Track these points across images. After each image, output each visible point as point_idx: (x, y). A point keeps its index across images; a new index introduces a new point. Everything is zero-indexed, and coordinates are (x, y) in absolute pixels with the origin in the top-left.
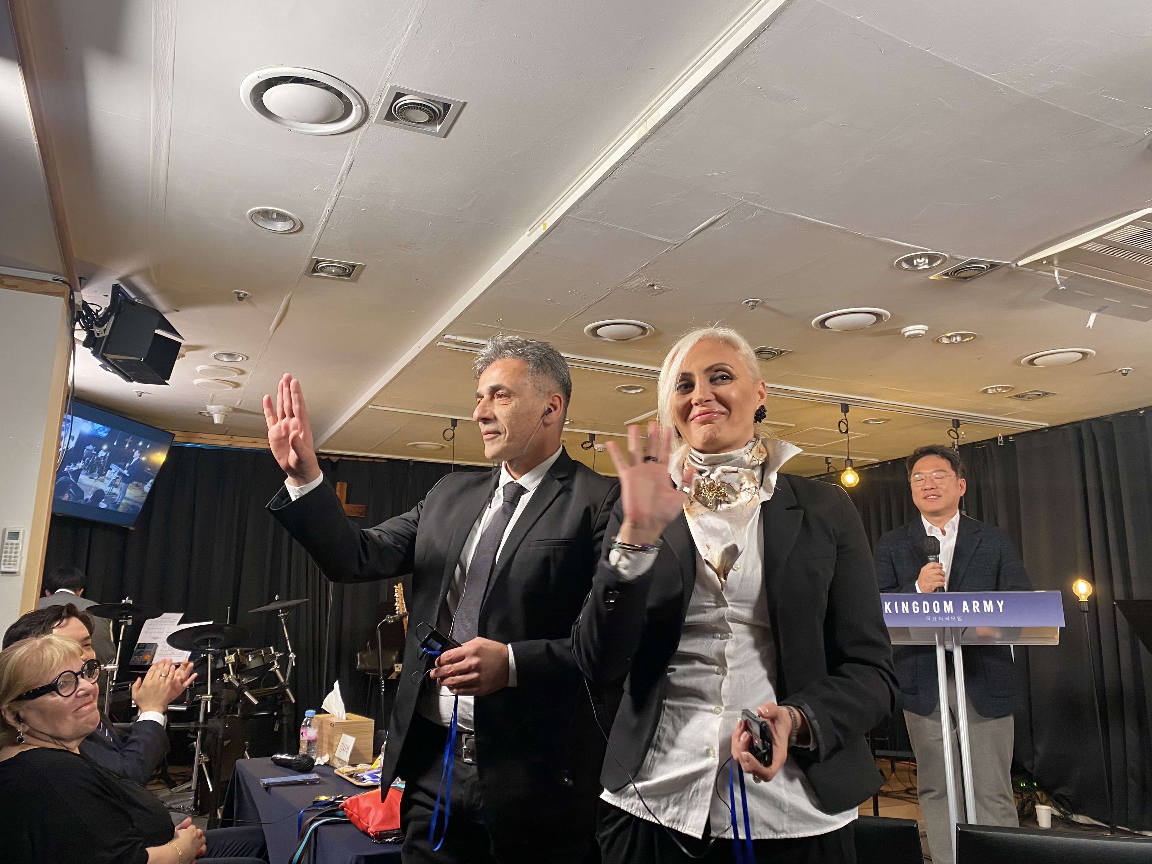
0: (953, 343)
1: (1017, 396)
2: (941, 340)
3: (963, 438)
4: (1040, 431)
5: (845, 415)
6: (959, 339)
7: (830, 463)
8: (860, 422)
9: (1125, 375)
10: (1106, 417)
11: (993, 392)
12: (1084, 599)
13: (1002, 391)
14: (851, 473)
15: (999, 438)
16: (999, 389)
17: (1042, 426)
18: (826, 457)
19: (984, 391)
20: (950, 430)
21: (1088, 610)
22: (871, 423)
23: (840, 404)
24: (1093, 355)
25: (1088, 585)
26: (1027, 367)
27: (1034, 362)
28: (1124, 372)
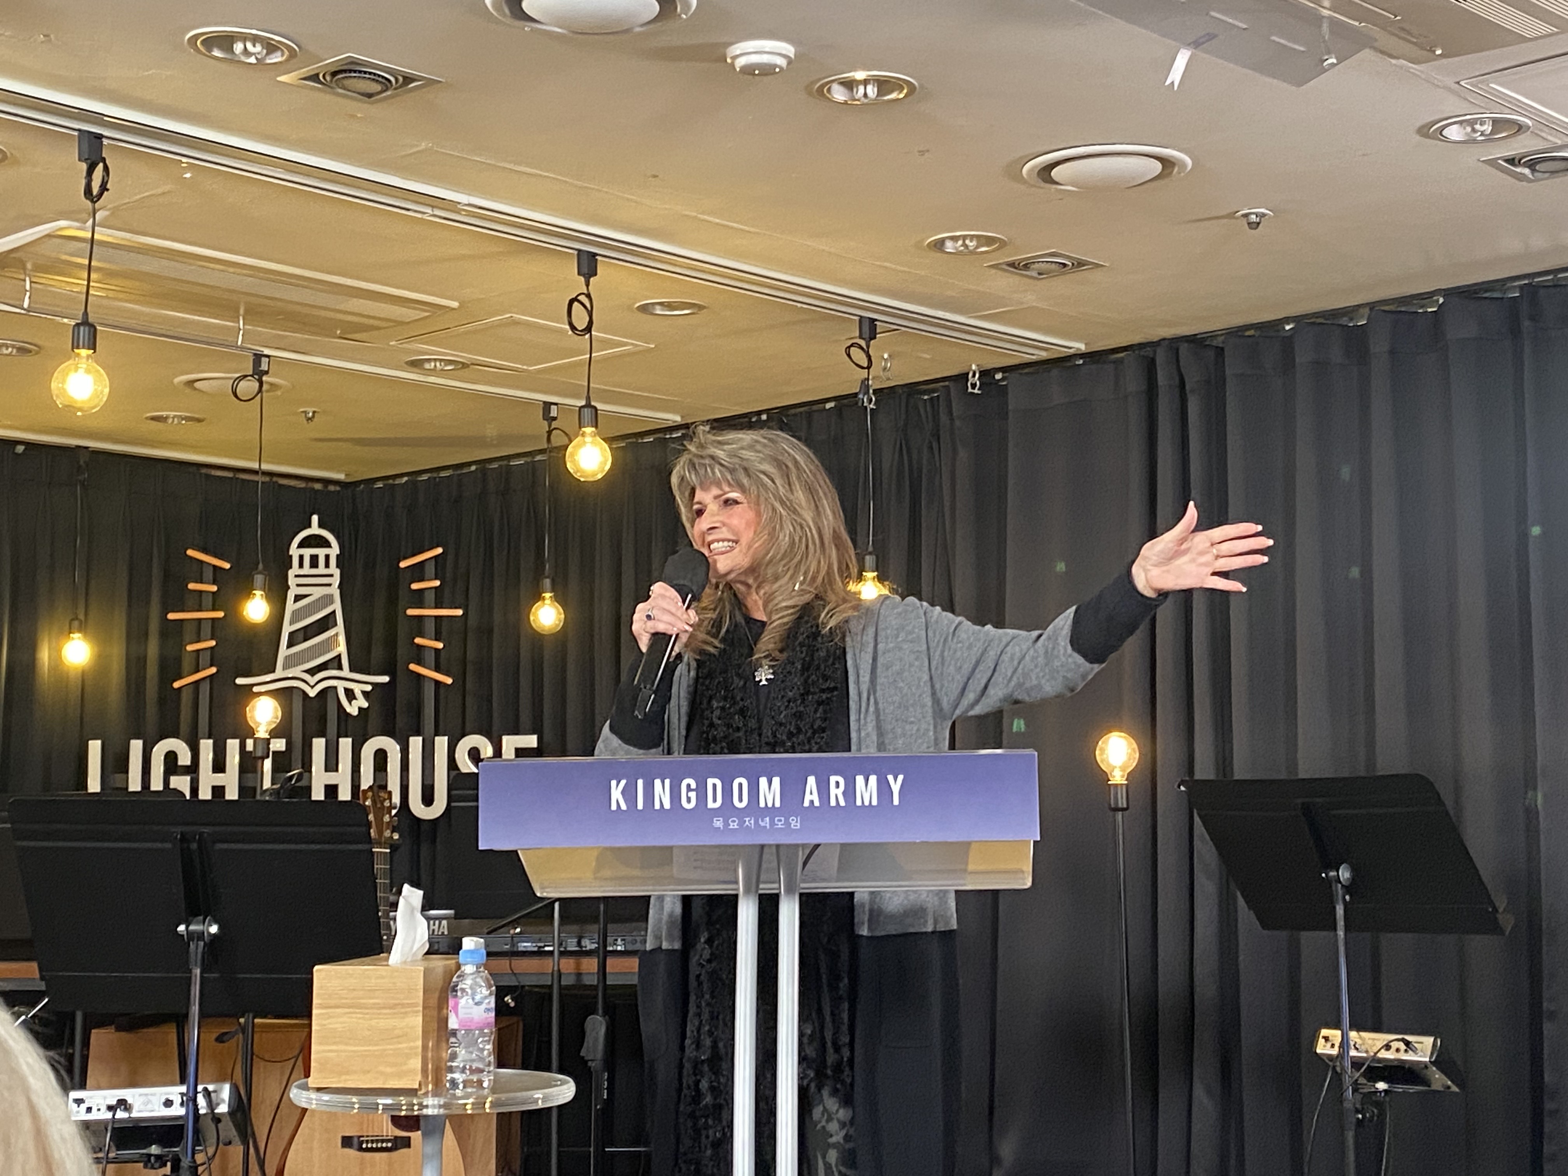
0: (859, 103)
1: (1012, 265)
2: (828, 90)
3: (884, 369)
4: (1064, 362)
5: (587, 285)
6: (872, 92)
7: (554, 419)
8: (630, 308)
9: (1254, 226)
10: (1212, 335)
11: (956, 248)
12: (1118, 778)
13: (977, 247)
14: (592, 443)
15: (970, 375)
16: (971, 241)
17: (1070, 348)
18: (545, 402)
19: (935, 245)
20: (852, 345)
21: (1125, 806)
22: (658, 312)
23: (576, 252)
24: (1186, 168)
25: (1130, 744)
26: (1034, 186)
27: (1052, 174)
28: (1253, 218)
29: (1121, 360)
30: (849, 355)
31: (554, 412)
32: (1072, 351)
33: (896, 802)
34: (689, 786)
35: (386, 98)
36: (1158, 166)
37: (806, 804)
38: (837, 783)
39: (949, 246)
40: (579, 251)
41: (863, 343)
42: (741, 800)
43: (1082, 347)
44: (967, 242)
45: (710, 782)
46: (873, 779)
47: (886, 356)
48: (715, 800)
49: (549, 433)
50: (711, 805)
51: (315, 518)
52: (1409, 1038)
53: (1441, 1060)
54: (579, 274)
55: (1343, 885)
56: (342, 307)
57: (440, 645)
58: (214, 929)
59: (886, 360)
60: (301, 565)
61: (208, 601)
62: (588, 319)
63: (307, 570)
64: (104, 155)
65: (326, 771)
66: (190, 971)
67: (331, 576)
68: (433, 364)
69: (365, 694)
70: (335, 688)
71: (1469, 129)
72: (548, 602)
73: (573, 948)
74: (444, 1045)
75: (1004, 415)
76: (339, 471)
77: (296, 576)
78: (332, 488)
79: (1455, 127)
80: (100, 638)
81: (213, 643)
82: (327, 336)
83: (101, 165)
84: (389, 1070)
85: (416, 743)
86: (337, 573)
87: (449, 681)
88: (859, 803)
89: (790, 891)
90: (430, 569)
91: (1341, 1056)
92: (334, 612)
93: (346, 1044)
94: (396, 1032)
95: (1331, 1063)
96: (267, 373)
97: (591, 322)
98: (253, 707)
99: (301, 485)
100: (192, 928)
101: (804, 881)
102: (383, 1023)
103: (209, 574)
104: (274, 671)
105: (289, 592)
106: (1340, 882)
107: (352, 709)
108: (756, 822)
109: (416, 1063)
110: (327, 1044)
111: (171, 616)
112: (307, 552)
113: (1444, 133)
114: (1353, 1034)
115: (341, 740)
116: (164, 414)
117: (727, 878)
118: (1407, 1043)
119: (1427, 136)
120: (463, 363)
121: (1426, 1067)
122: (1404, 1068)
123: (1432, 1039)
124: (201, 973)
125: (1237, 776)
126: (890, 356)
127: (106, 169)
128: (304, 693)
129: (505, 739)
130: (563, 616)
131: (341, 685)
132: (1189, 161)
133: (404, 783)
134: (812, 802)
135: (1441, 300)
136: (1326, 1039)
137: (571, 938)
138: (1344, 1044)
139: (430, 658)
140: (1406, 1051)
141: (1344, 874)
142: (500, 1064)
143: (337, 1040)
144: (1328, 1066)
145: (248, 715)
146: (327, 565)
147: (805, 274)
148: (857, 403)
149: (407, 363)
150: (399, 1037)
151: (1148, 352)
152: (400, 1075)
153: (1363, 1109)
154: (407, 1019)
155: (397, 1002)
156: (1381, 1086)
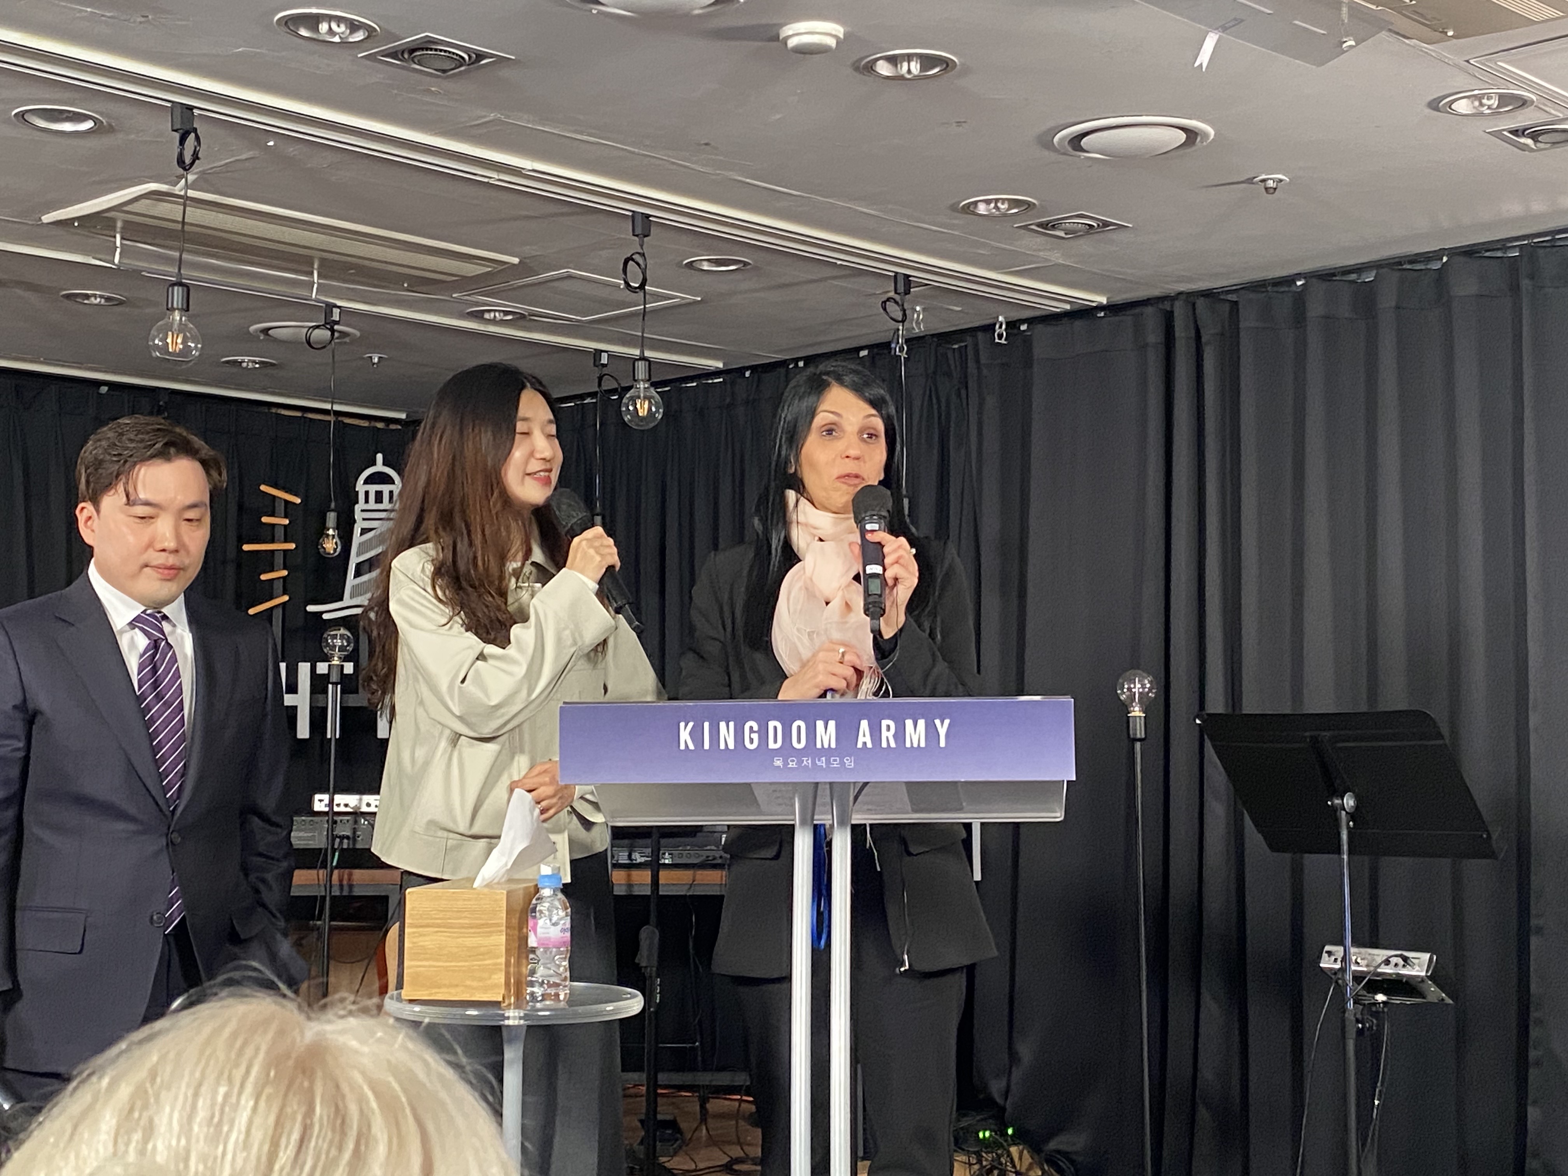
0: (902, 78)
1: (1040, 225)
2: (875, 66)
3: (916, 321)
4: (1085, 313)
5: (642, 246)
6: (915, 67)
9: (1272, 191)
10: (1225, 290)
12: (1137, 710)
13: (1008, 209)
16: (1003, 204)
17: (1093, 302)
18: (595, 350)
19: (969, 208)
23: (630, 214)
24: (1209, 136)
26: (1065, 154)
27: (1082, 143)
28: (1270, 184)
29: (1141, 313)
30: (885, 309)
31: (604, 359)
32: (1094, 304)
33: (942, 744)
34: (751, 728)
35: (459, 74)
36: (1183, 136)
37: (860, 745)
38: (888, 727)
39: (982, 209)
40: (633, 211)
41: (897, 297)
42: (799, 741)
43: (1103, 300)
44: (999, 205)
45: (772, 724)
46: (921, 723)
47: (919, 309)
48: (775, 741)
49: (600, 379)
50: (772, 745)
51: (380, 457)
52: (1406, 954)
53: (1435, 976)
54: (633, 234)
55: (1347, 813)
56: (412, 263)
59: (919, 313)
60: (367, 501)
61: (280, 533)
62: (642, 277)
63: (372, 505)
64: (195, 126)
68: (493, 315)
71: (1477, 103)
74: (524, 961)
75: (1029, 365)
77: (363, 511)
78: (393, 427)
79: (1464, 101)
81: (285, 573)
82: (395, 289)
83: (193, 135)
84: (475, 984)
89: (842, 823)
91: (1343, 970)
93: (436, 960)
94: (482, 949)
95: (1333, 977)
96: (337, 323)
97: (644, 281)
99: (365, 423)
102: (470, 942)
103: (280, 508)
104: (341, 599)
105: (356, 526)
106: (1344, 809)
108: (814, 763)
109: (500, 978)
111: (246, 547)
112: (373, 488)
113: (1453, 107)
114: (1353, 950)
116: (239, 359)
118: (1405, 959)
119: (1437, 109)
120: (522, 314)
121: (1423, 981)
122: (1401, 981)
123: (1428, 955)
125: (1246, 710)
126: (922, 309)
127: (197, 138)
132: (1211, 132)
134: (865, 743)
135: (1445, 259)
136: (1329, 953)
138: (1346, 958)
140: (1404, 966)
141: (1349, 802)
143: (428, 956)
144: (1331, 979)
146: (390, 501)
147: (843, 232)
148: (890, 351)
149: (468, 313)
150: (483, 954)
151: (1167, 306)
152: (486, 989)
153: (1363, 1019)
154: (492, 938)
155: (483, 922)
156: (1381, 997)
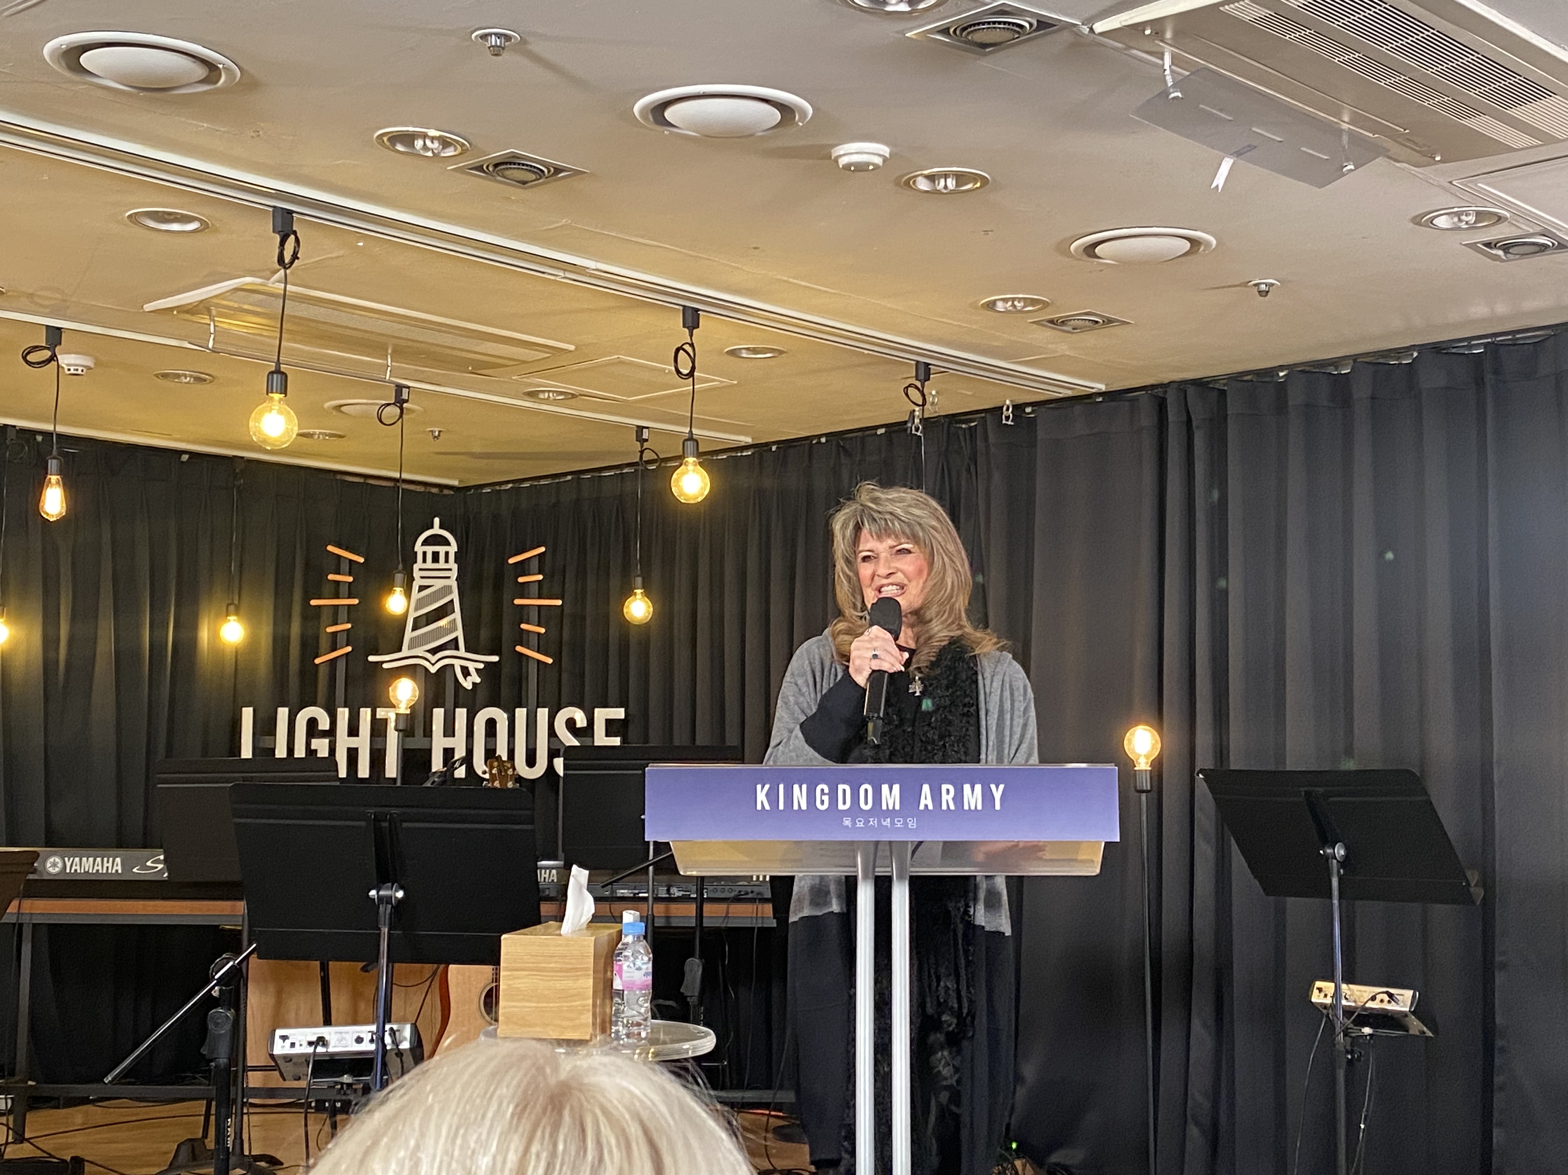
0: (939, 192)
1: (1051, 321)
2: (914, 182)
3: (933, 403)
4: (1086, 399)
5: (691, 336)
6: (951, 183)
7: (647, 440)
8: (720, 352)
9: (1264, 294)
10: (1215, 379)
11: (1006, 308)
12: (1143, 765)
13: (1024, 307)
14: (694, 471)
15: (1005, 408)
16: (1019, 302)
17: (1093, 388)
18: (638, 426)
19: (988, 306)
20: (910, 386)
21: (1149, 788)
22: (744, 355)
23: (681, 308)
24: (1211, 245)
25: (1153, 736)
26: (1080, 260)
27: (1096, 250)
28: (1263, 287)
29: (1136, 399)
30: (907, 395)
31: (645, 436)
32: (1094, 391)
33: (998, 807)
34: (822, 790)
35: (536, 185)
36: (1187, 245)
37: (922, 807)
38: (948, 791)
39: (1000, 306)
40: (684, 306)
41: (919, 384)
42: (866, 803)
43: (1102, 387)
44: (1016, 303)
45: (841, 787)
46: (978, 788)
47: (934, 392)
48: (844, 803)
49: (642, 452)
50: (841, 807)
51: (437, 521)
52: (1392, 991)
53: (1419, 1010)
54: (684, 327)
55: (1338, 861)
56: (477, 349)
57: (543, 630)
58: (400, 894)
59: (934, 396)
60: (424, 561)
61: (344, 590)
62: (691, 365)
63: (429, 564)
64: (294, 229)
65: (444, 736)
66: (379, 929)
67: (450, 570)
68: (546, 395)
69: (477, 670)
70: (453, 665)
71: (1456, 219)
72: (639, 596)
73: (663, 894)
74: (610, 1002)
75: (1033, 444)
76: (454, 478)
77: (420, 570)
78: (446, 492)
79: (1445, 217)
80: (252, 618)
81: (349, 626)
82: (459, 371)
83: (292, 237)
84: (565, 1023)
85: (521, 714)
86: (455, 567)
87: (550, 661)
88: (966, 807)
89: (901, 877)
90: (535, 565)
91: (1334, 1005)
92: (452, 601)
93: (529, 1001)
94: (572, 992)
95: (1325, 1011)
96: (407, 401)
97: (693, 369)
98: (395, 687)
99: (420, 489)
100: (381, 893)
101: (913, 866)
102: (560, 984)
103: (345, 567)
104: (400, 650)
105: (414, 583)
106: (1336, 858)
107: (467, 684)
108: (879, 822)
109: (588, 1018)
110: (514, 1001)
111: (313, 602)
112: (430, 549)
113: (1434, 222)
114: (1344, 986)
115: (457, 710)
116: (311, 431)
117: (847, 862)
118: (1391, 996)
119: (1419, 224)
120: (573, 394)
121: (1406, 1016)
122: (1386, 1016)
123: (1411, 992)
124: (389, 932)
125: (1234, 766)
126: (937, 392)
127: (297, 240)
128: (426, 669)
129: (597, 711)
130: (651, 609)
131: (457, 663)
132: (1213, 241)
133: (511, 747)
134: (926, 806)
135: (1415, 354)
136: (1320, 990)
137: (662, 886)
138: (1337, 994)
139: (534, 641)
140: (1389, 1002)
141: (1340, 851)
142: (654, 1017)
143: (522, 997)
144: (1322, 1014)
145: (391, 694)
146: (447, 561)
147: (872, 325)
148: (906, 430)
149: (525, 394)
150: (572, 996)
151: (1159, 392)
152: (575, 1028)
153: (1352, 1050)
154: (581, 981)
155: (571, 966)
156: (1367, 1030)
